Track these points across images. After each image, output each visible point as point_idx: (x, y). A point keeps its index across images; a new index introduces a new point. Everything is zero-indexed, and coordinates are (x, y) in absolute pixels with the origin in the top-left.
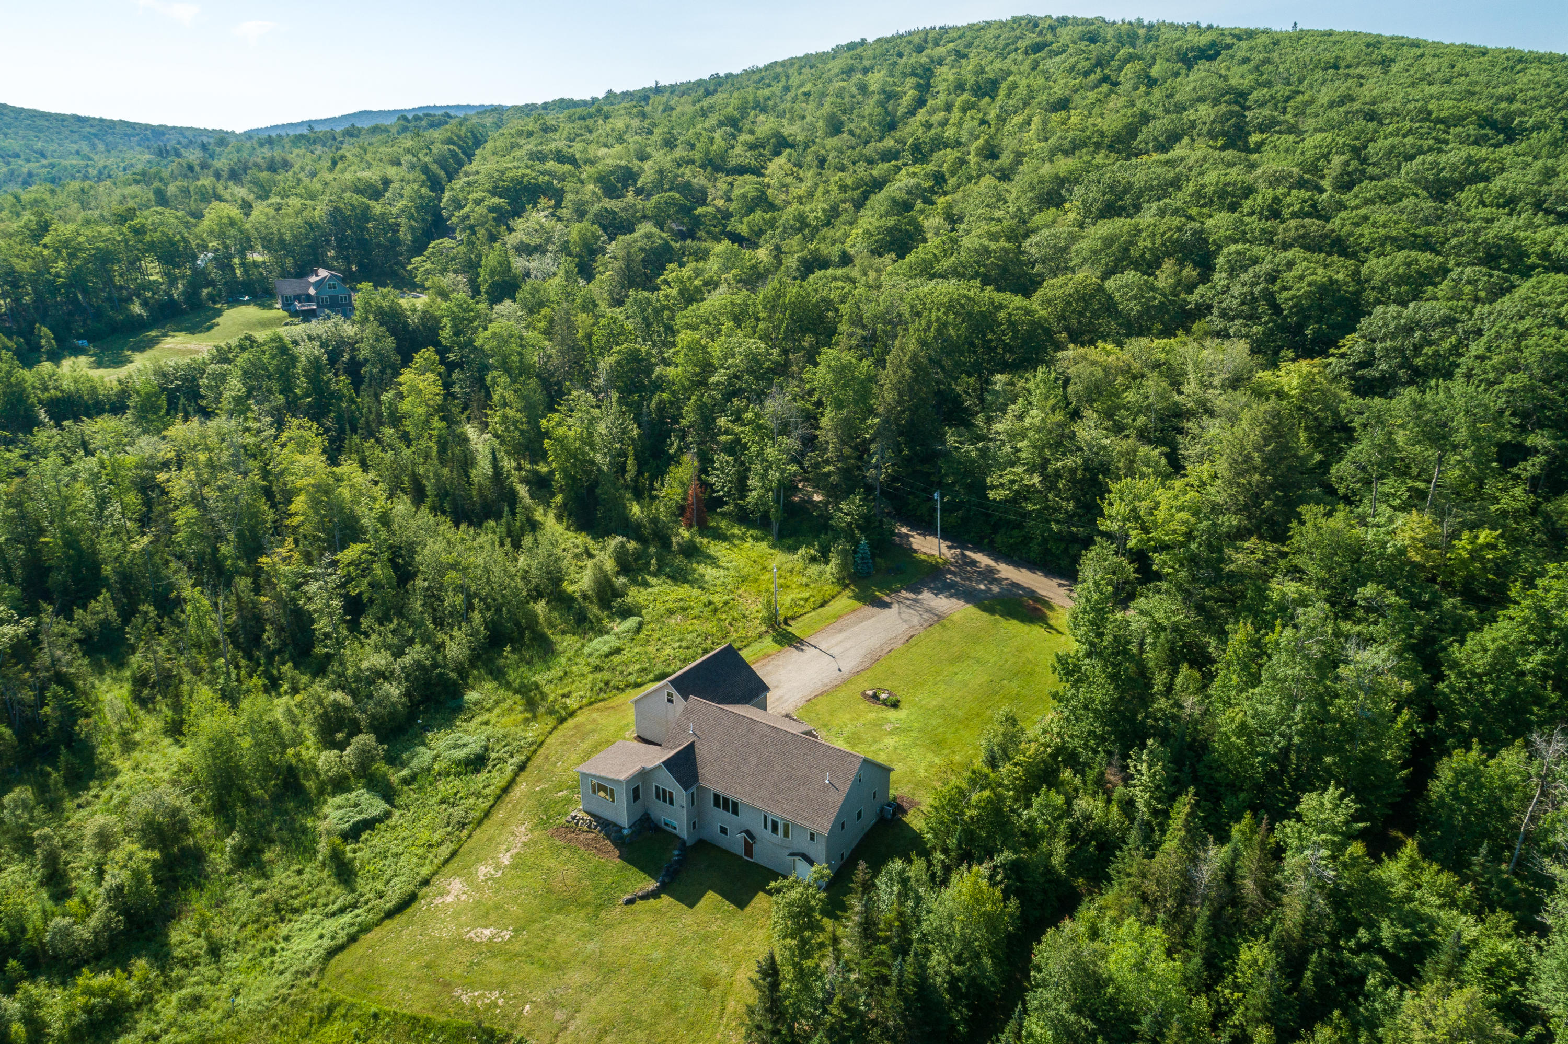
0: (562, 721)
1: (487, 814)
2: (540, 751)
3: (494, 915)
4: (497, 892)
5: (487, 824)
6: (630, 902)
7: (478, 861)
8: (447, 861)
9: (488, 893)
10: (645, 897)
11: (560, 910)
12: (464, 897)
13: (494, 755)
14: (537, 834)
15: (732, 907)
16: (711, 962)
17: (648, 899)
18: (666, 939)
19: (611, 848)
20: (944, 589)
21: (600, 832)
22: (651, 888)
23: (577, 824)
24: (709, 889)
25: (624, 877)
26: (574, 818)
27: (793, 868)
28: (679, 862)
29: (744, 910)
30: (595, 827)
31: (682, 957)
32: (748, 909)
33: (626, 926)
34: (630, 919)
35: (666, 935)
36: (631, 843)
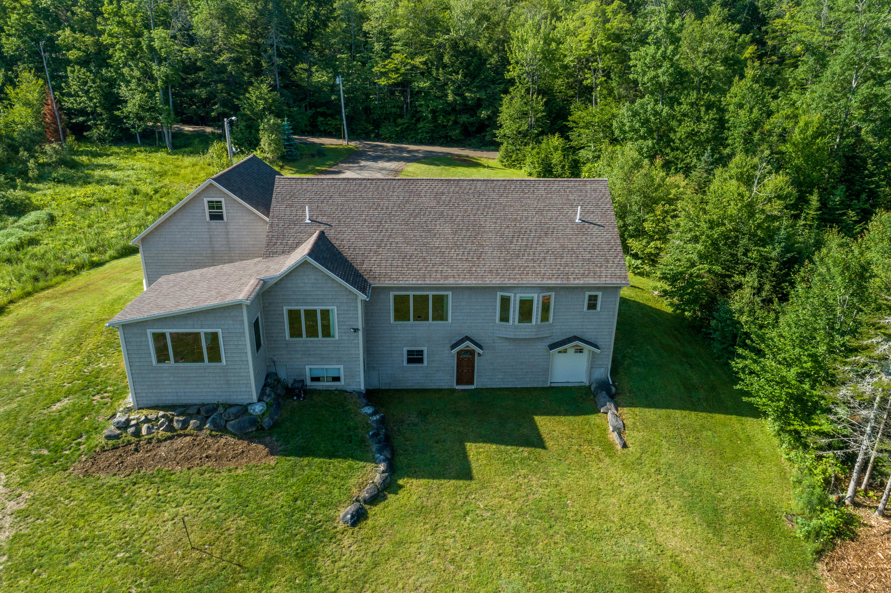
6: (359, 517)
10: (376, 498)
15: (525, 451)
16: (606, 546)
17: (385, 498)
18: (490, 547)
19: (242, 445)
20: (375, 159)
21: (200, 428)
22: (378, 478)
23: (137, 434)
24: (462, 443)
25: (308, 481)
26: (126, 425)
27: (547, 371)
28: (382, 421)
29: (544, 447)
30: (185, 425)
31: (552, 565)
32: (549, 443)
33: (395, 563)
34: (387, 547)
35: (482, 540)
36: (275, 425)
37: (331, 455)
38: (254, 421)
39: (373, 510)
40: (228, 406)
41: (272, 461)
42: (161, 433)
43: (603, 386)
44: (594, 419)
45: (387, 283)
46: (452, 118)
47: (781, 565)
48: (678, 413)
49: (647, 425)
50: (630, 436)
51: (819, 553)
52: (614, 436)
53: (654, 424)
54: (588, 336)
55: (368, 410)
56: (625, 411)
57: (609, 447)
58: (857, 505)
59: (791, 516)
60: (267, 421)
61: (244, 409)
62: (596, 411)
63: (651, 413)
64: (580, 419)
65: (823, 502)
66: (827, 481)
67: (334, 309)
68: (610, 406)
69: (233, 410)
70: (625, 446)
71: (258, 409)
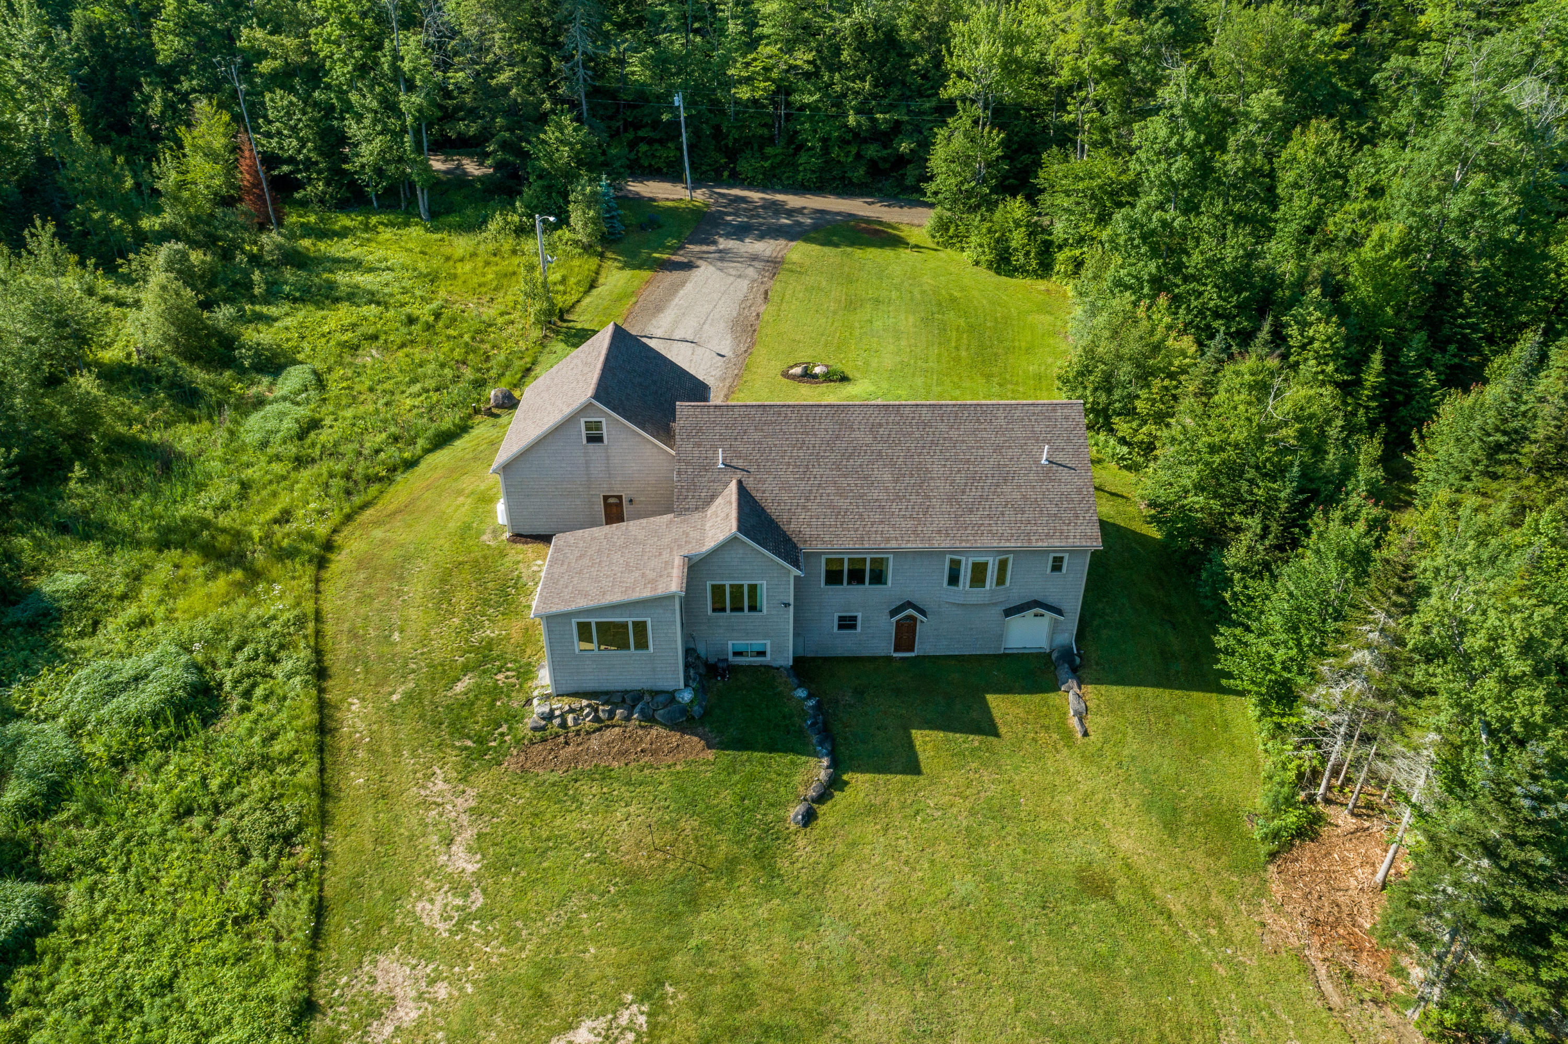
0: (321, 563)
1: (324, 793)
2: (329, 629)
3: (559, 991)
4: (511, 938)
5: (342, 813)
6: (809, 817)
7: (394, 895)
8: (316, 936)
9: (495, 951)
10: (823, 796)
11: (693, 904)
12: (442, 991)
13: (228, 675)
14: (483, 780)
15: (975, 740)
16: (1058, 848)
17: (831, 796)
18: (942, 849)
19: (675, 738)
20: (740, 232)
21: (628, 718)
22: (823, 775)
23: (563, 725)
24: (906, 729)
25: (751, 778)
26: (550, 717)
27: (1000, 637)
28: (819, 707)
29: (997, 735)
30: (611, 714)
31: (1004, 867)
32: (1003, 730)
33: (850, 865)
34: (841, 848)
35: (933, 842)
36: (706, 713)
37: (771, 748)
38: (684, 710)
39: (822, 809)
40: (655, 693)
41: (710, 755)
42: (588, 724)
43: (1066, 655)
44: (1053, 698)
45: (819, 546)
46: (854, 150)
47: (1233, 868)
48: (1149, 692)
49: (1114, 708)
50: (1095, 722)
51: (1273, 855)
52: (1074, 722)
53: (1121, 705)
54: (1052, 600)
55: (801, 693)
56: (1089, 689)
57: (1068, 736)
58: (1328, 801)
59: (1253, 816)
60: (697, 710)
61: (671, 696)
62: (1056, 689)
63: (1118, 692)
64: (1037, 698)
65: (1289, 802)
66: (1300, 775)
67: (763, 585)
68: (1073, 683)
69: (660, 698)
70: (1086, 734)
71: (686, 696)
